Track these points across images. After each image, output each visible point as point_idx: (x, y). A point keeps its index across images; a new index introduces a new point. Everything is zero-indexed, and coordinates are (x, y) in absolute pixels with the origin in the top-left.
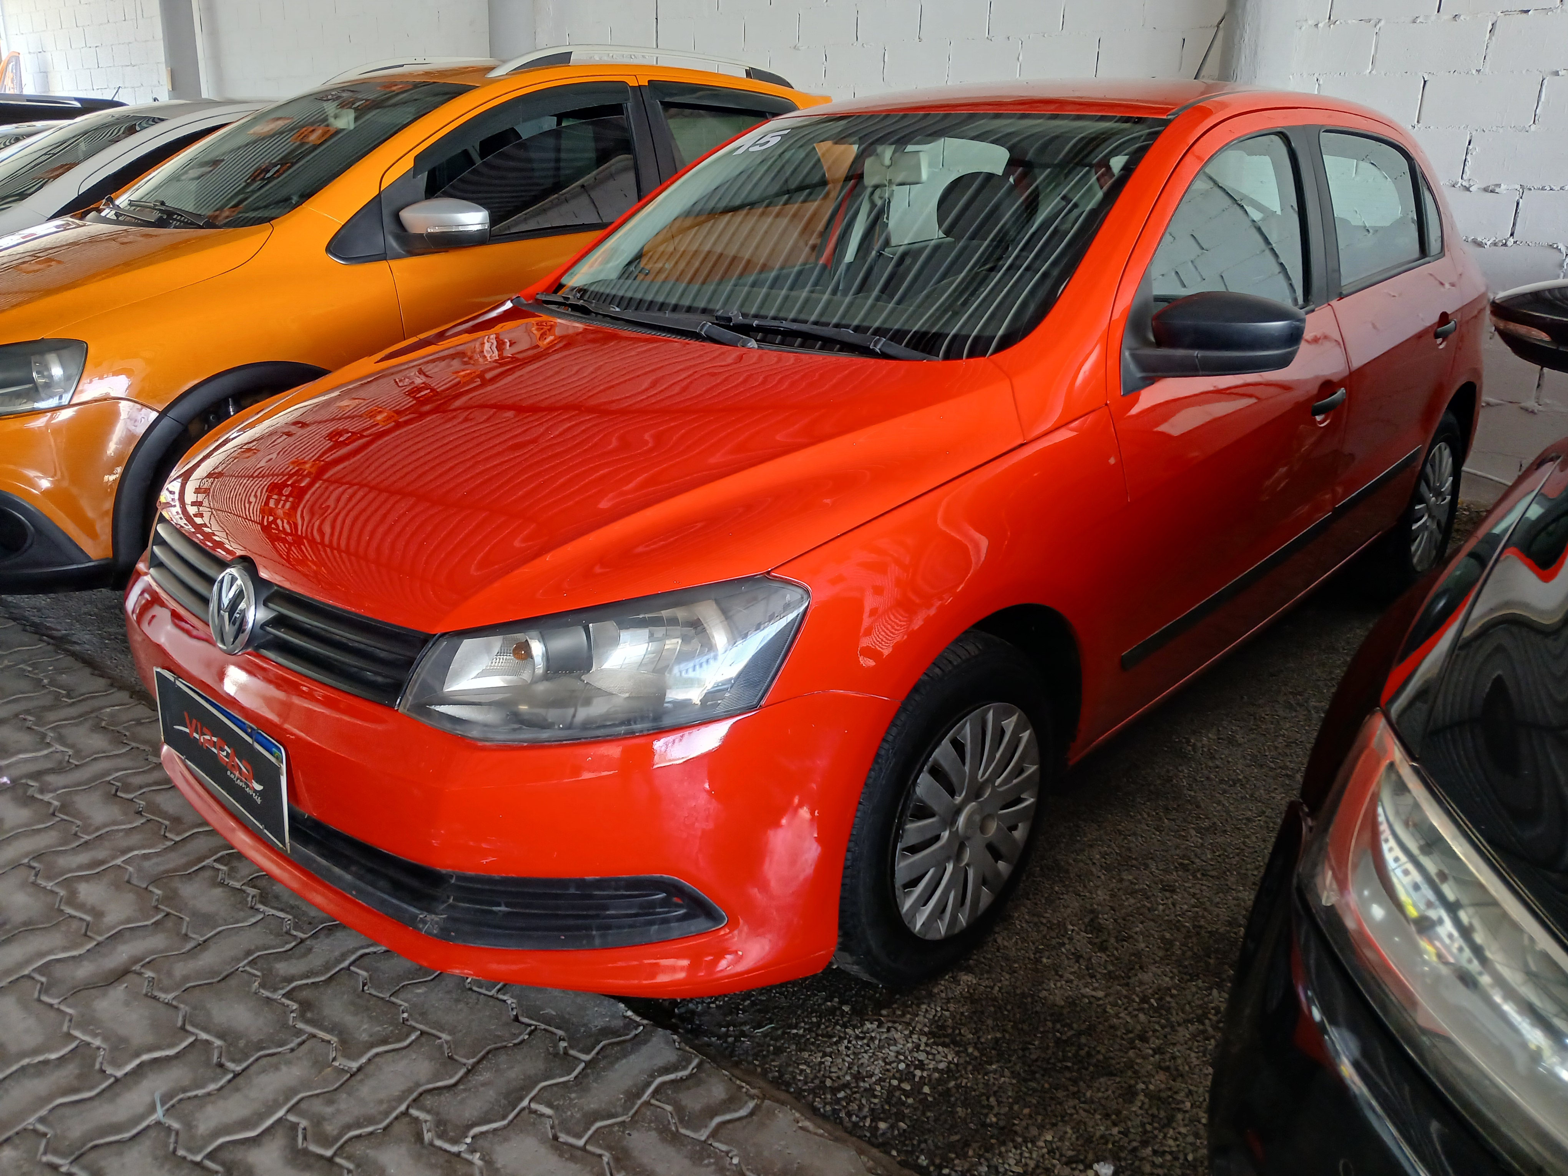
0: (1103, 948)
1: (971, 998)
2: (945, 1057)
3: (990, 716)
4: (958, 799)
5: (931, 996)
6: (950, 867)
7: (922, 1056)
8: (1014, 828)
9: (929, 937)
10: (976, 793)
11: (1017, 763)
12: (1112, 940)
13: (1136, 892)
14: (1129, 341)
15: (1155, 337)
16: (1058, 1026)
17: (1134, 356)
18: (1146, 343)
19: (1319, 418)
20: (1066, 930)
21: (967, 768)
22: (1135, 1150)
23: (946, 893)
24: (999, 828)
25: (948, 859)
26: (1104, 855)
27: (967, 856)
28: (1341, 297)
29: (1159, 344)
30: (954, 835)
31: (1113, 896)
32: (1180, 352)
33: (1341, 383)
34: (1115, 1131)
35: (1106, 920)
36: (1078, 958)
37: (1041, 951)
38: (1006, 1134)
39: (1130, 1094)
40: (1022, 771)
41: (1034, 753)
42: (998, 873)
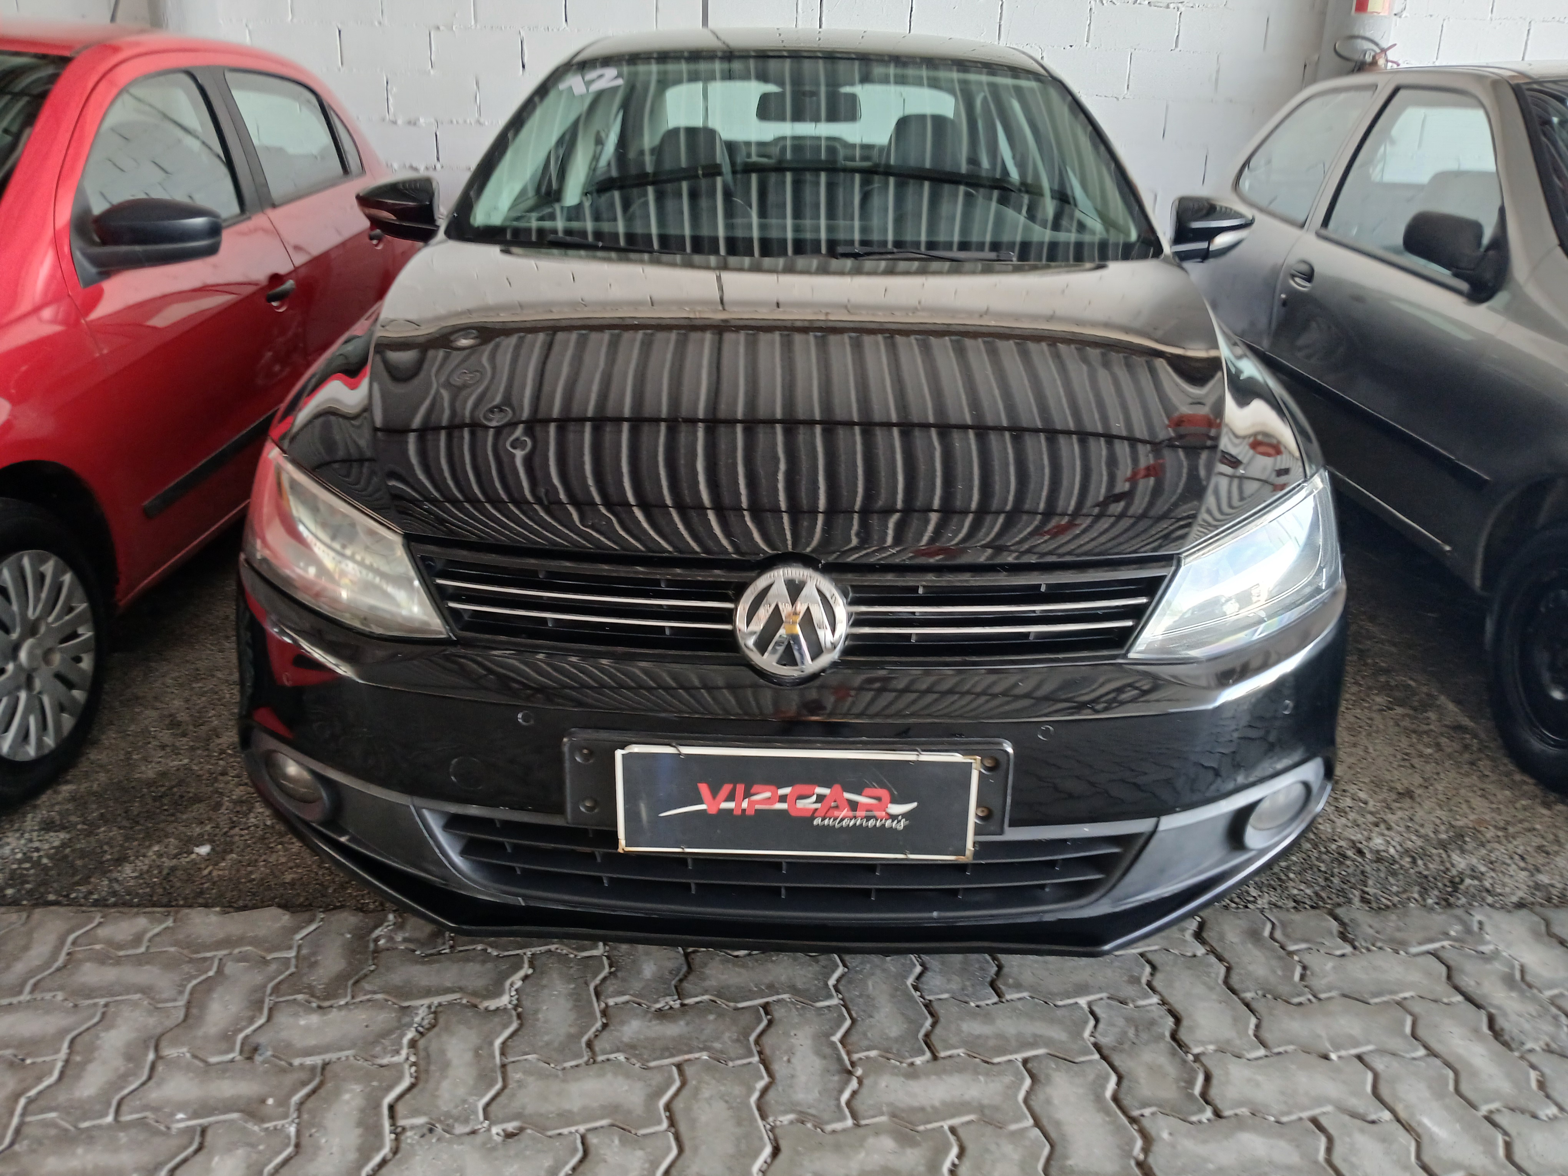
0: (184, 735)
1: (73, 799)
2: (57, 838)
3: (26, 562)
4: (15, 636)
5: (35, 807)
6: (23, 695)
7: (36, 844)
8: (78, 660)
9: (18, 759)
10: (31, 629)
11: (65, 602)
12: (191, 727)
13: (206, 692)
14: (77, 243)
15: (100, 237)
16: (152, 789)
17: (85, 254)
18: (93, 243)
19: (274, 304)
20: (150, 732)
21: (15, 607)
22: (225, 833)
23: (25, 718)
24: (63, 660)
25: (18, 688)
26: (175, 679)
27: (38, 684)
28: (274, 206)
29: (104, 243)
30: (19, 668)
31: (187, 701)
32: (124, 248)
33: (288, 275)
34: (208, 828)
35: (183, 716)
36: (163, 747)
37: (129, 753)
38: (120, 860)
39: (218, 806)
40: (71, 609)
41: (80, 592)
42: (73, 700)
